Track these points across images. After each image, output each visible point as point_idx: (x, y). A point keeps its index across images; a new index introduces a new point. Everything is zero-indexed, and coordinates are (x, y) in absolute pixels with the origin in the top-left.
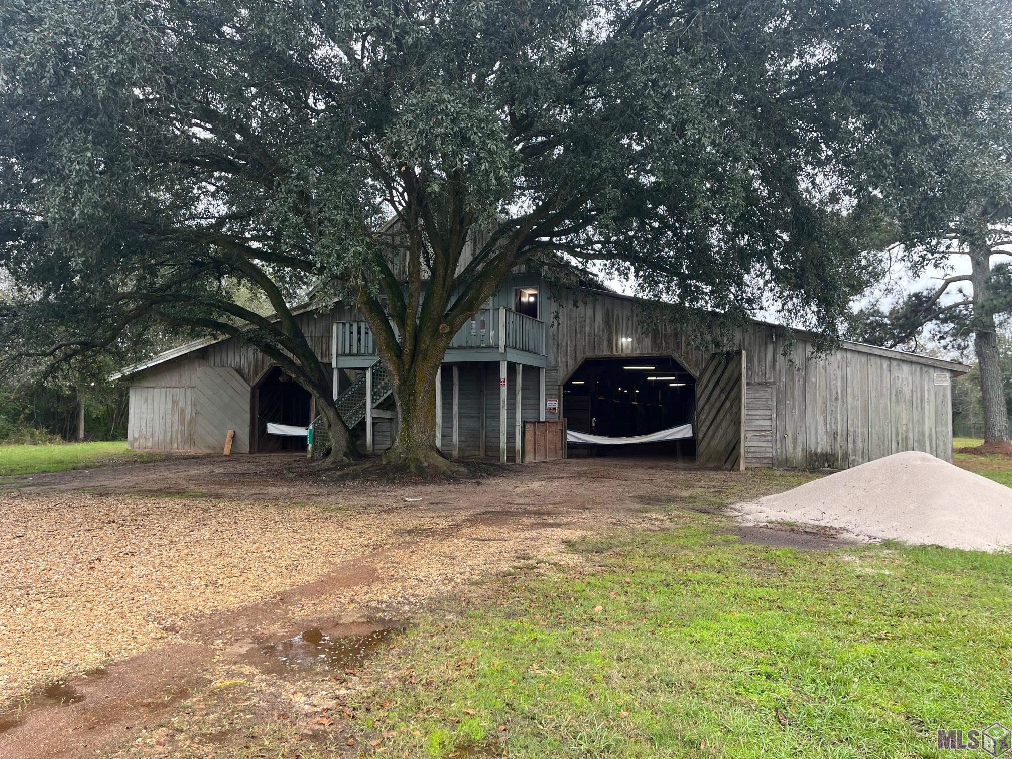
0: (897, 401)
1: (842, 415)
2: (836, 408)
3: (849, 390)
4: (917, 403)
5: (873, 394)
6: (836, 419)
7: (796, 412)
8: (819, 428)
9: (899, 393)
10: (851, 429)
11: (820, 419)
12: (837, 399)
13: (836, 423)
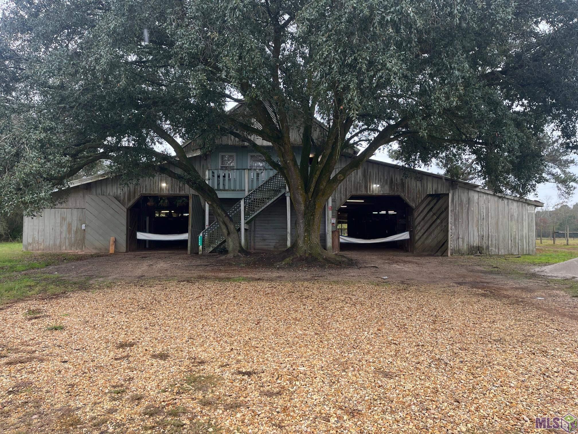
0: (511, 220)
1: (486, 227)
2: (483, 223)
3: (489, 214)
4: (520, 221)
5: (500, 216)
6: (483, 229)
7: (464, 225)
8: (475, 233)
9: (512, 216)
10: (490, 234)
11: (476, 229)
12: (483, 219)
13: (483, 231)
